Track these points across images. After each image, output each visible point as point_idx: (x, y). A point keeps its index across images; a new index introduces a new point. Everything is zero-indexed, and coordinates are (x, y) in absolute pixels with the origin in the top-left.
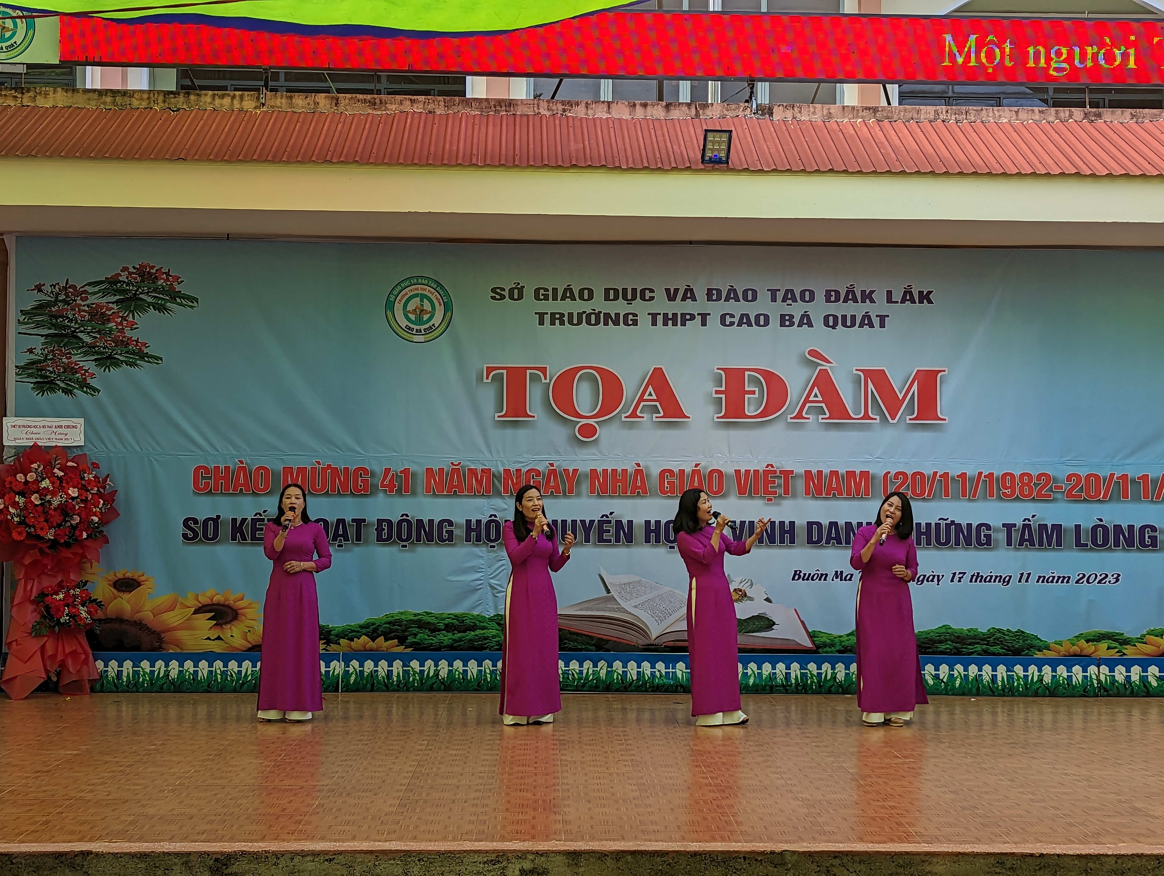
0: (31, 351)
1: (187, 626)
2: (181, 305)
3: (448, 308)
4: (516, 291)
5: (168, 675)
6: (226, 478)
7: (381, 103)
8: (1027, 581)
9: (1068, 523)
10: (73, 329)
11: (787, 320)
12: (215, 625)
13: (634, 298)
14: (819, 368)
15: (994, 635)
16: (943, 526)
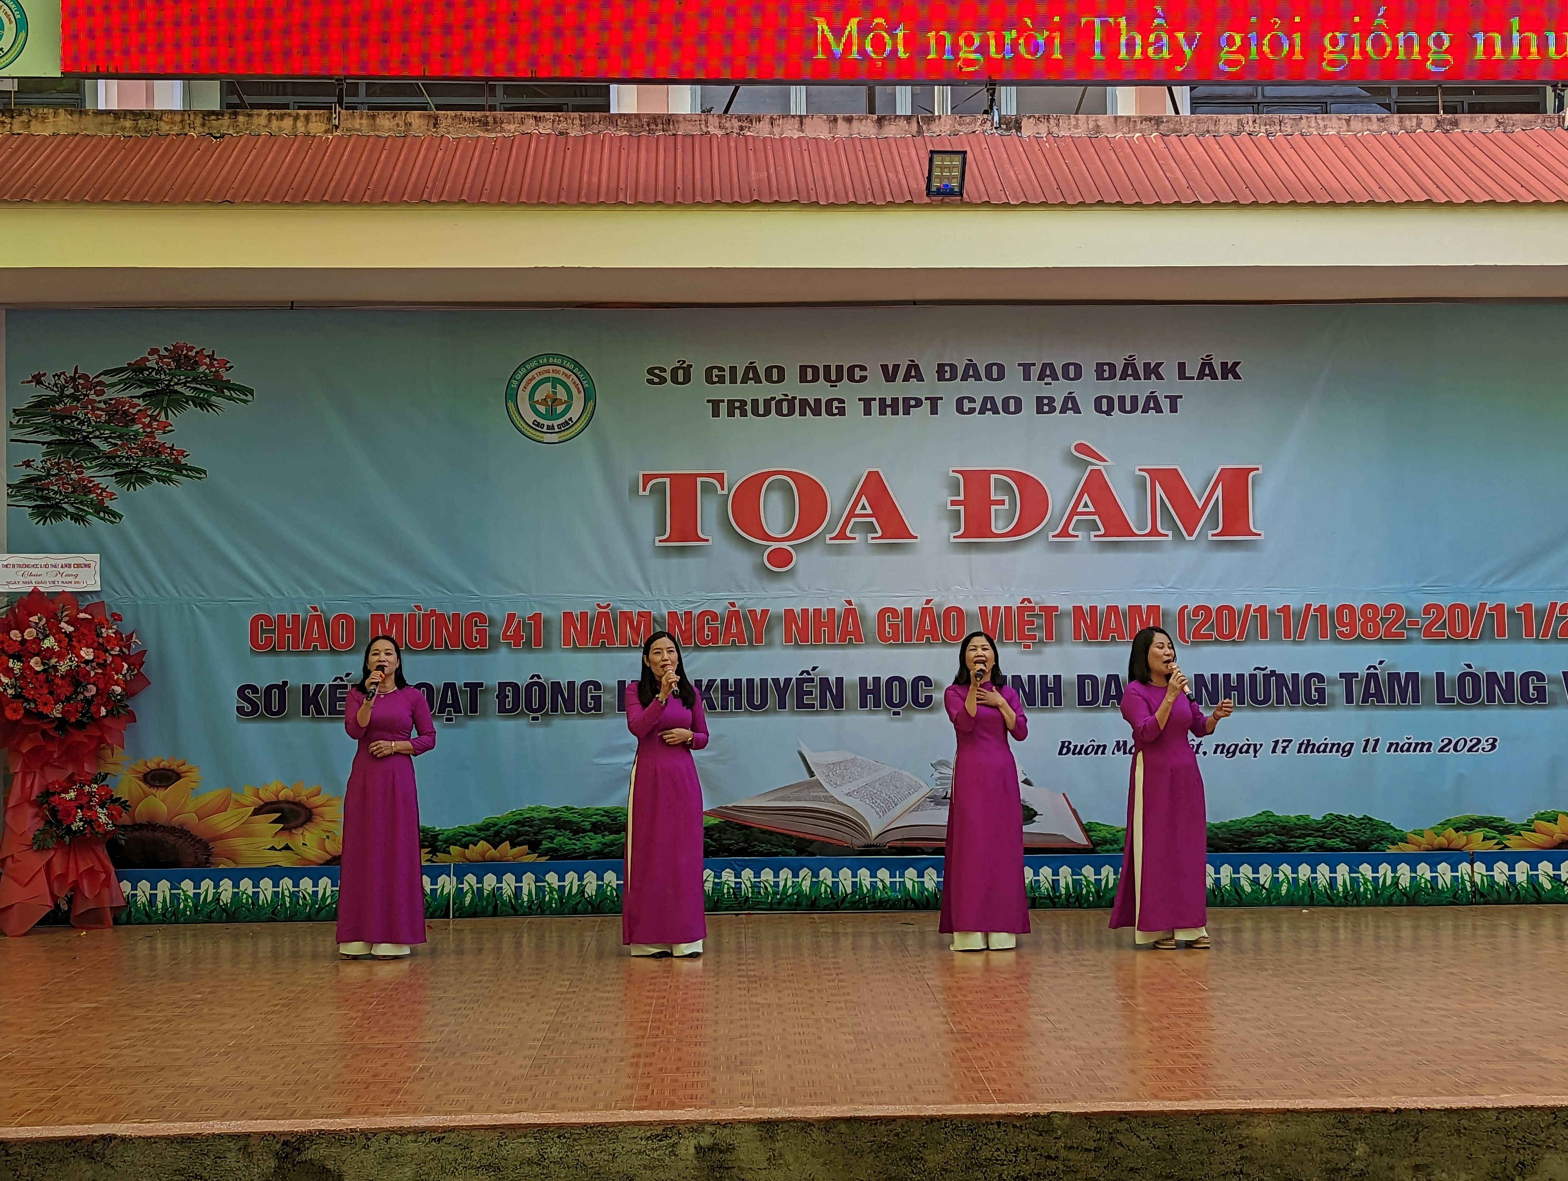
0: (27, 464)
1: (243, 832)
2: (231, 399)
3: (589, 396)
4: (681, 372)
5: (218, 899)
6: (294, 631)
7: (495, 122)
8: (1374, 750)
9: (1427, 672)
10: (85, 434)
11: (1046, 405)
12: (282, 829)
13: (840, 378)
14: (1090, 468)
15: (1332, 823)
16: (1260, 679)
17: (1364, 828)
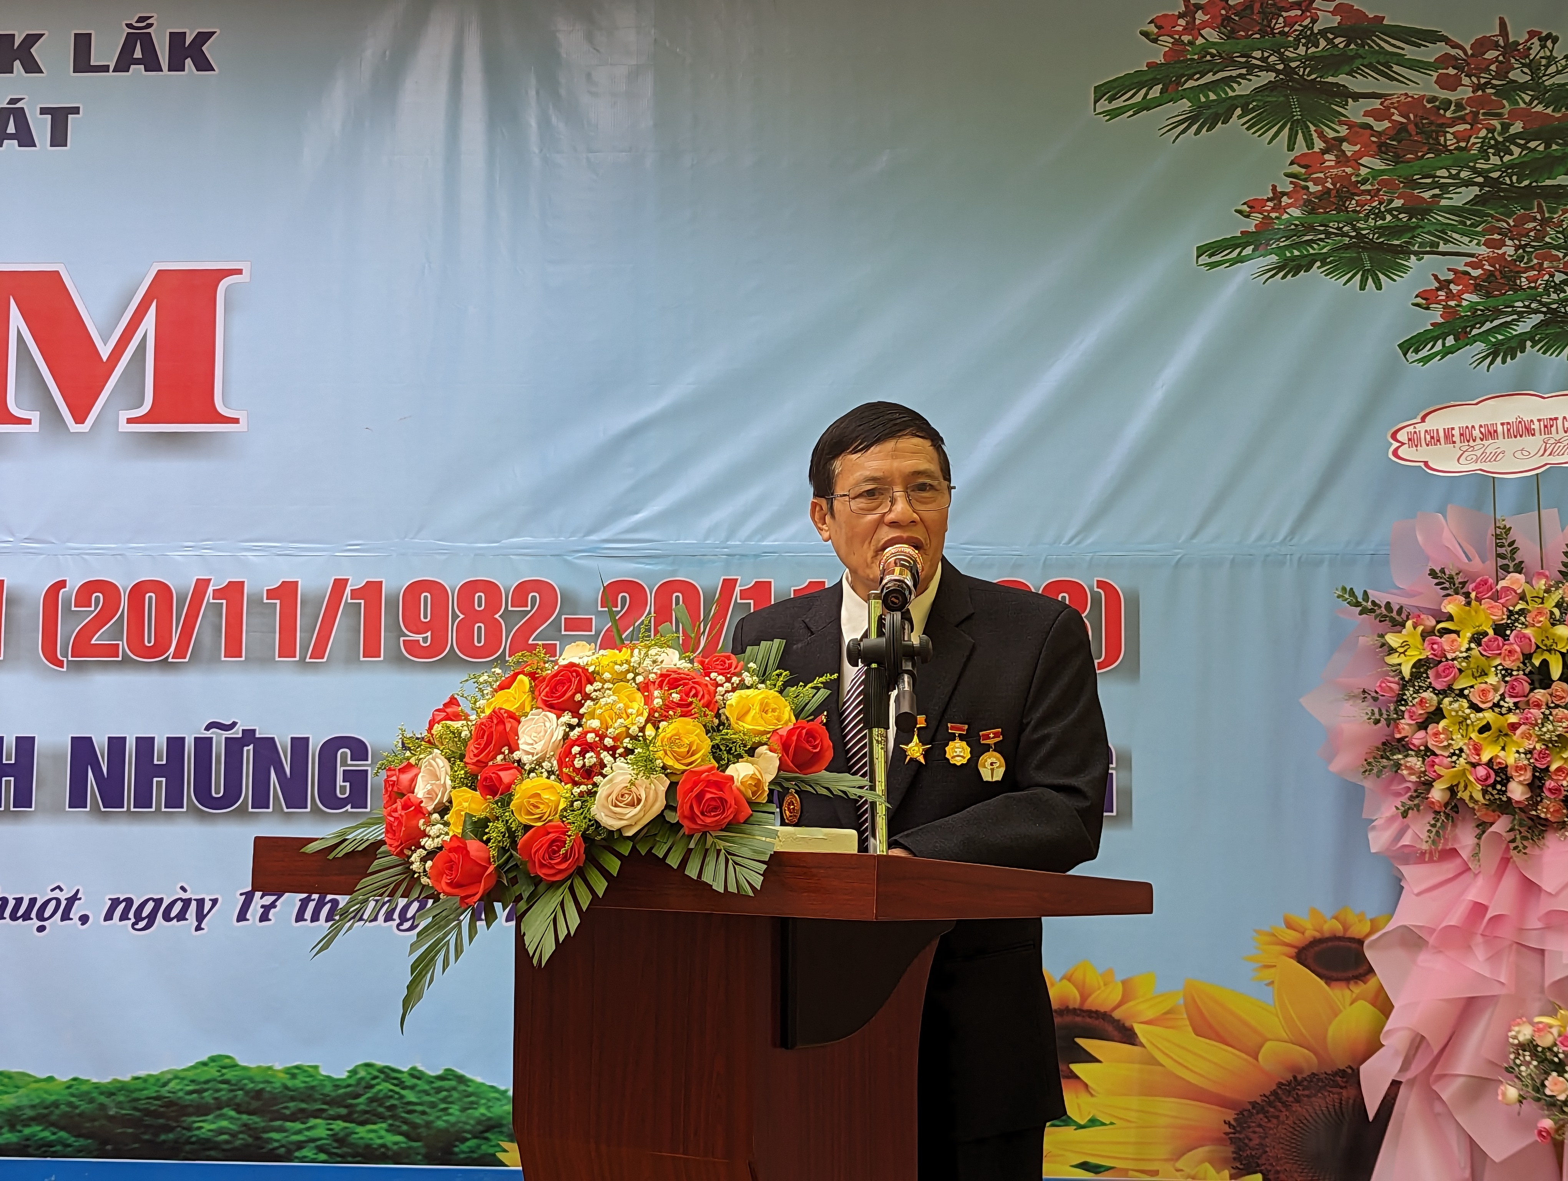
15: (372, 1087)
16: (219, 748)
17: (444, 1100)
